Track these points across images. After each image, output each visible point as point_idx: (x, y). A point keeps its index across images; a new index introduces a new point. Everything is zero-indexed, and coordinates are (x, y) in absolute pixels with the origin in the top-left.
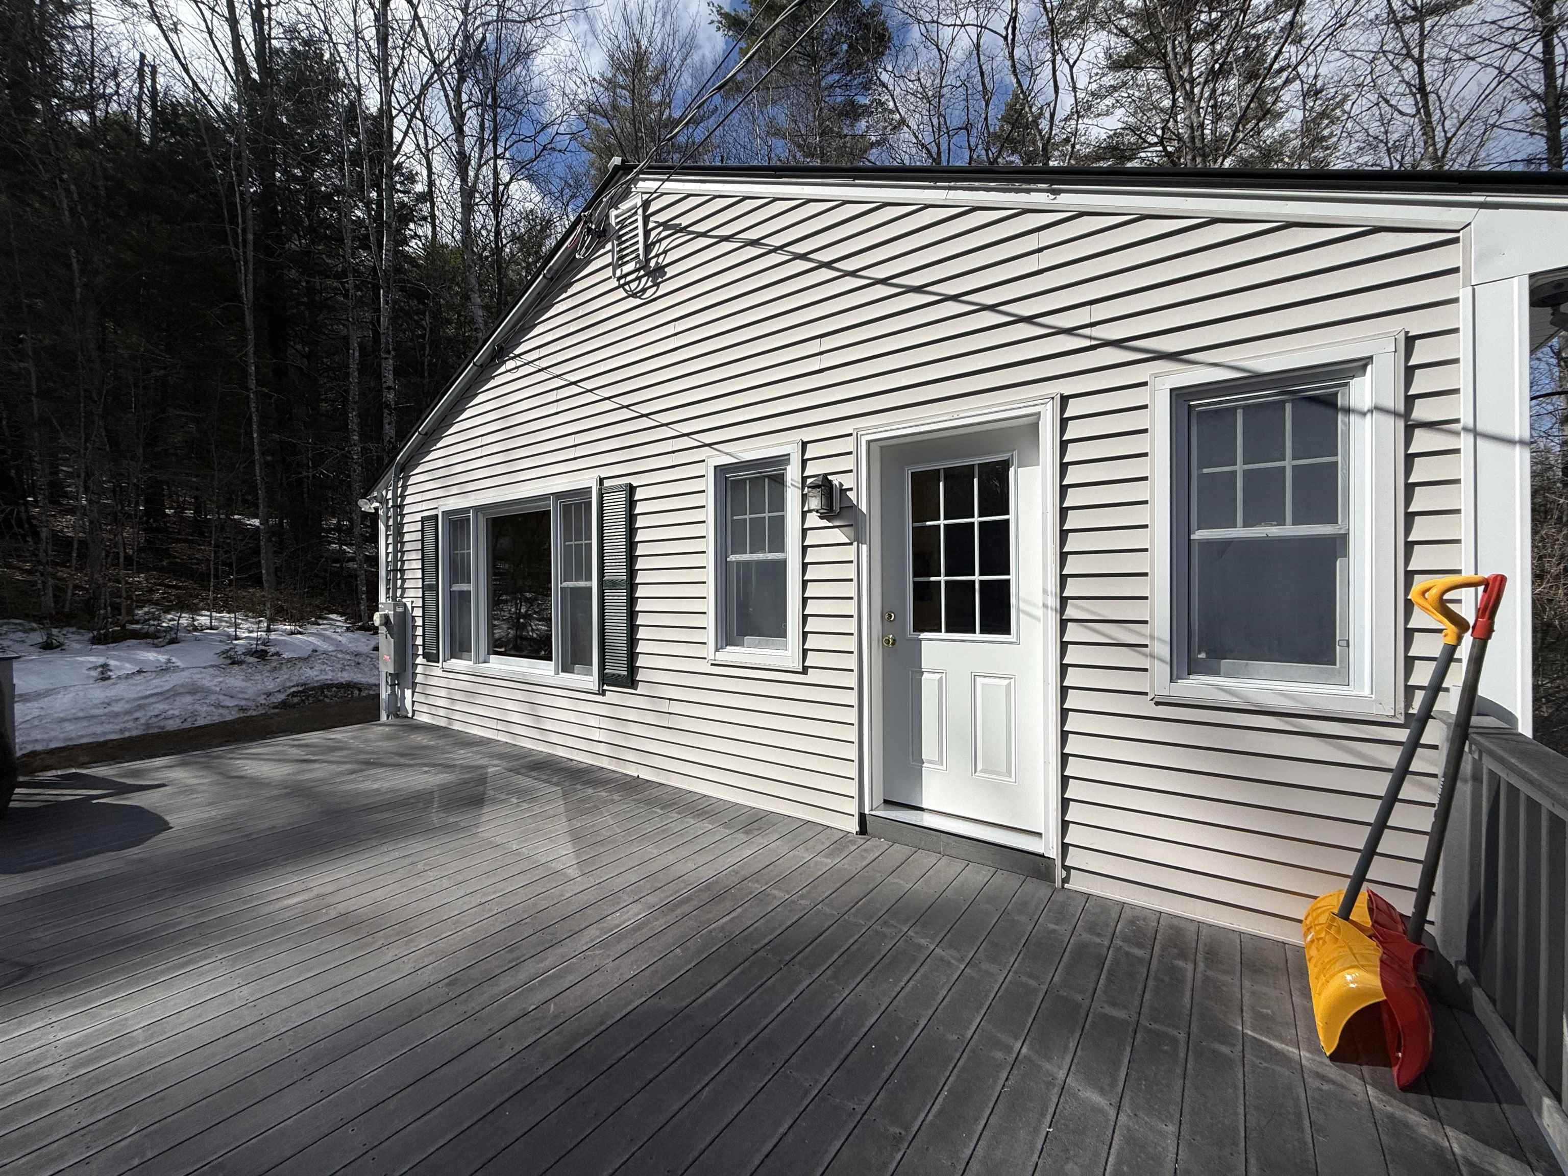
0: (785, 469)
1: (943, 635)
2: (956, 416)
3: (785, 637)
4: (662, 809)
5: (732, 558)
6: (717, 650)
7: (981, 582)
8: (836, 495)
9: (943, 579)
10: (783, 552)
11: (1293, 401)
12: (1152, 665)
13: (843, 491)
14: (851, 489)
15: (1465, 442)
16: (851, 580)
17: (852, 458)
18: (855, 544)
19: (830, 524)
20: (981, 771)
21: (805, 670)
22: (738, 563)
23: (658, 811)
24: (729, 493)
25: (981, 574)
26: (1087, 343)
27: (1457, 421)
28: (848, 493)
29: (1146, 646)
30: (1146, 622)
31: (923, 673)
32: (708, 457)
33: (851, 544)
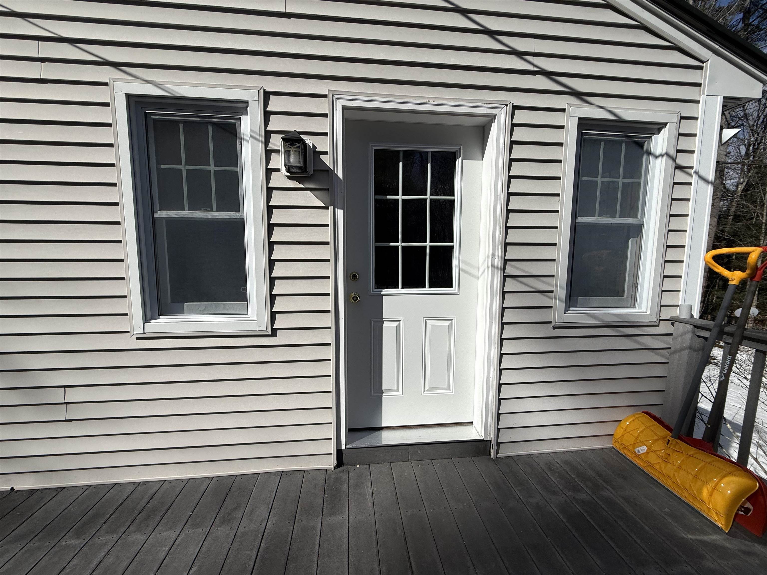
0: (239, 119)
1: (400, 290)
2: (431, 102)
3: (246, 300)
4: (78, 535)
5: (161, 214)
6: (146, 320)
7: (431, 248)
8: (310, 155)
9: (400, 244)
10: (239, 211)
11: (626, 142)
12: (555, 304)
13: (317, 153)
14: (326, 153)
15: (694, 179)
16: (327, 243)
17: (327, 120)
18: (331, 208)
19: (302, 186)
20: (429, 390)
21: (274, 333)
22: (170, 221)
23: (74, 542)
24: (152, 134)
25: (431, 242)
26: (531, 68)
27: (692, 168)
28: (321, 156)
29: (552, 292)
30: (553, 276)
31: (383, 322)
32: (115, 80)
33: (326, 208)
